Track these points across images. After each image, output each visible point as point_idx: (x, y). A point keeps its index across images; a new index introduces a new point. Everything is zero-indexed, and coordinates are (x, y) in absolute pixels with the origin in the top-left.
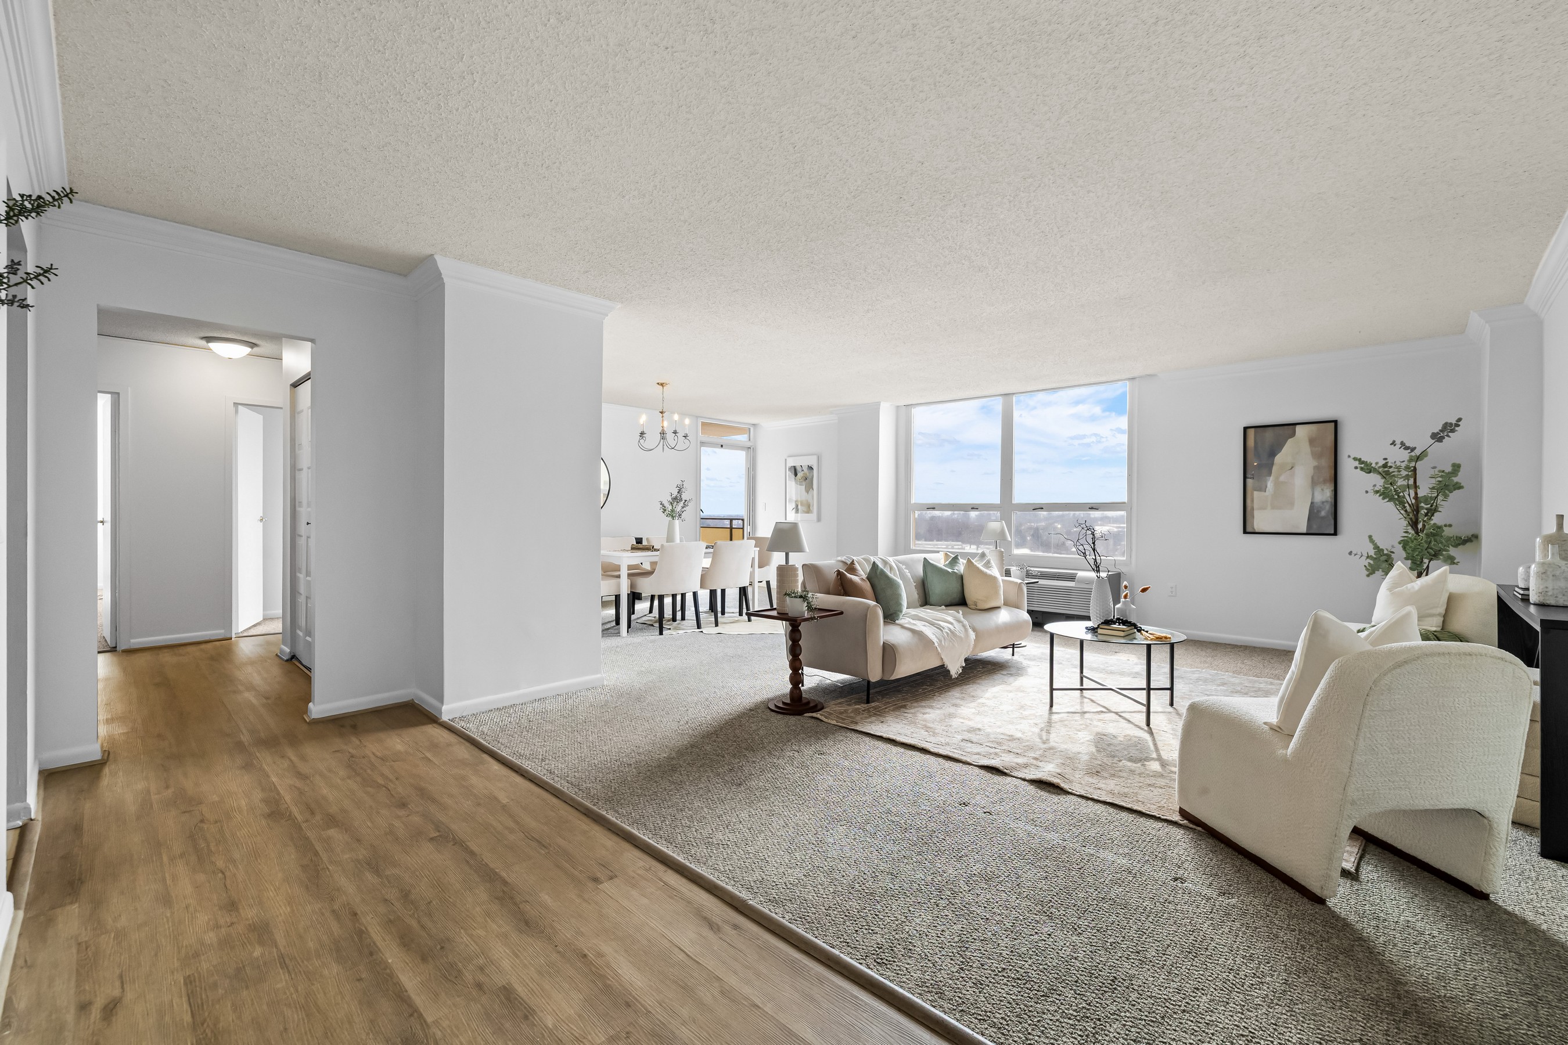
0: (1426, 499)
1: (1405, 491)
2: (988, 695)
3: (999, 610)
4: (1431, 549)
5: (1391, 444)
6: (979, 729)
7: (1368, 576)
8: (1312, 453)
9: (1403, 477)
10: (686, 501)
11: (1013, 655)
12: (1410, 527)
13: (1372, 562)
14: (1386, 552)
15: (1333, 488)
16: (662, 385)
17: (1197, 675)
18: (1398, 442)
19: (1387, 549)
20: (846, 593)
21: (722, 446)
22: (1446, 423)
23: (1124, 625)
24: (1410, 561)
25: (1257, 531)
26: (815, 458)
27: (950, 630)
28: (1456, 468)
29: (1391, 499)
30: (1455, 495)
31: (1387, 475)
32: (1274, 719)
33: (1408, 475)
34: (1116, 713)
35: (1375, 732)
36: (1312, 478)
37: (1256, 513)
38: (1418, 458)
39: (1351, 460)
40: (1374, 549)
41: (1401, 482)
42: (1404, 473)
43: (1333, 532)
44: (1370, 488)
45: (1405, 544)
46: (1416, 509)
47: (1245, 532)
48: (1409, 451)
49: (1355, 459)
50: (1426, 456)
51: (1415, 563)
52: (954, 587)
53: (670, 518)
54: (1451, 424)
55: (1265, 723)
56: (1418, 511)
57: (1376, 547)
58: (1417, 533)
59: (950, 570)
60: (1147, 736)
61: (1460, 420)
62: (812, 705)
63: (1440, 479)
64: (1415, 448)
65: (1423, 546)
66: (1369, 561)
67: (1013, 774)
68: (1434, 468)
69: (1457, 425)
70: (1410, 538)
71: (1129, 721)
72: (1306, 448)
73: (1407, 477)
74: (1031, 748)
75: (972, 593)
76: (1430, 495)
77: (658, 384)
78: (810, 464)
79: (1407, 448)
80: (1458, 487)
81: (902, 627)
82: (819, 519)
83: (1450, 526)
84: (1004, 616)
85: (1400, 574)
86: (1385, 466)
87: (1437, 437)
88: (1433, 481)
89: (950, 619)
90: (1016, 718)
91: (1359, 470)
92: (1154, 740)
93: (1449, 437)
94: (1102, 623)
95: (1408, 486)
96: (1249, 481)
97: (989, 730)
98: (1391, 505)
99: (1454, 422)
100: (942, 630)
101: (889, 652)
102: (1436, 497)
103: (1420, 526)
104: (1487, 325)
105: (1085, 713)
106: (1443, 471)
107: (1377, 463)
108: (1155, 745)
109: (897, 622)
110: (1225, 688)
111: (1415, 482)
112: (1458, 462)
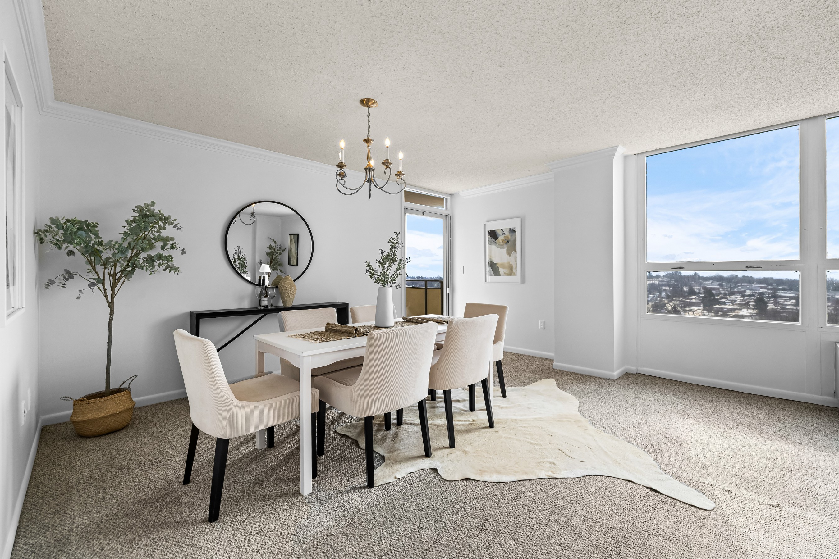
21: (423, 213)
26: (518, 220)
53: (380, 285)
78: (512, 227)
82: (523, 281)
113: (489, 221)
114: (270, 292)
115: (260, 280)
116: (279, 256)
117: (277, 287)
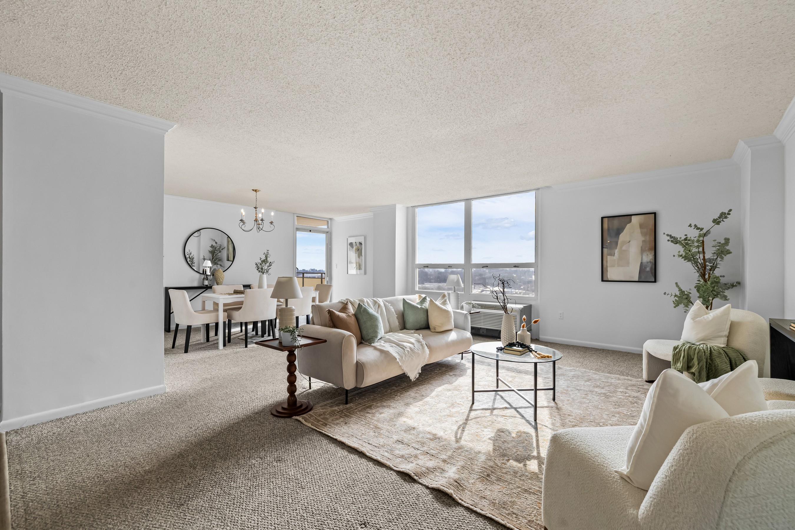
0: (710, 260)
1: (697, 255)
2: (434, 394)
3: (450, 332)
4: (715, 291)
5: (689, 226)
6: (414, 428)
7: (675, 307)
8: (642, 233)
9: (695, 247)
10: (270, 262)
11: (462, 359)
12: (700, 278)
13: (677, 299)
14: (686, 293)
15: (654, 254)
16: (256, 191)
17: (573, 373)
18: (693, 225)
19: (687, 291)
20: (335, 326)
21: (310, 231)
22: (722, 213)
23: (521, 347)
24: (701, 299)
25: (609, 280)
26: (363, 237)
27: (411, 348)
28: (727, 241)
29: (689, 260)
30: (727, 258)
31: (686, 245)
32: (624, 468)
33: (698, 246)
34: (515, 409)
35: (737, 520)
36: (641, 247)
37: (609, 269)
38: (705, 235)
39: (665, 235)
40: (679, 291)
41: (694, 250)
42: (696, 244)
43: (653, 280)
44: (676, 254)
45: (698, 288)
46: (705, 267)
47: (603, 280)
48: (699, 230)
49: (668, 235)
50: (709, 233)
51: (705, 300)
52: (421, 317)
53: (260, 273)
54: (725, 213)
55: (616, 472)
56: (705, 268)
57: (680, 290)
58: (705, 281)
59: (419, 306)
60: (532, 431)
61: (730, 210)
62: (303, 407)
63: (719, 248)
64: (703, 228)
65: (710, 290)
66: (676, 298)
67: (420, 481)
68: (715, 241)
69: (729, 214)
70: (702, 284)
71: (523, 416)
72: (638, 231)
73: (698, 247)
74: (445, 448)
75: (434, 321)
76: (712, 258)
77: (253, 190)
78: (360, 241)
79: (698, 229)
80: (729, 252)
81: (375, 348)
82: (365, 273)
83: (724, 276)
84: (453, 336)
85: (699, 308)
86: (686, 239)
87: (716, 222)
88: (714, 249)
89: (413, 340)
90: (445, 416)
91: (670, 242)
92: (537, 436)
93: (724, 221)
94: (507, 345)
95: (699, 252)
96: (605, 250)
97: (421, 429)
98: (689, 264)
99: (727, 212)
100: (404, 349)
101: (360, 368)
102: (716, 259)
103: (707, 276)
104: (749, 149)
105: (494, 409)
106: (720, 243)
107: (680, 238)
108: (537, 441)
109: (373, 344)
110: (590, 384)
111: (703, 249)
112: (728, 237)
113: (349, 237)
114: (209, 278)
115: (203, 271)
116: (219, 254)
117: (213, 275)
